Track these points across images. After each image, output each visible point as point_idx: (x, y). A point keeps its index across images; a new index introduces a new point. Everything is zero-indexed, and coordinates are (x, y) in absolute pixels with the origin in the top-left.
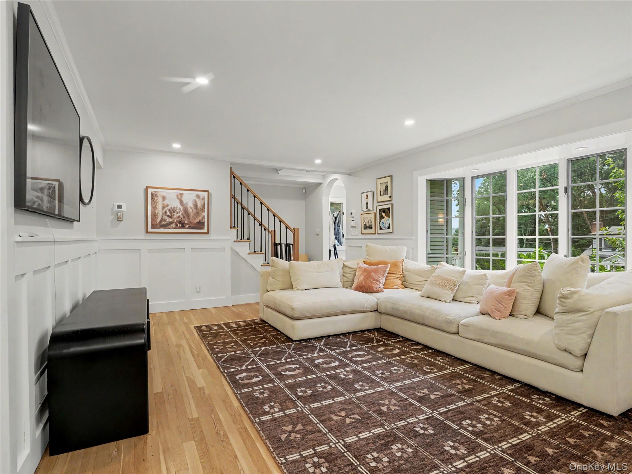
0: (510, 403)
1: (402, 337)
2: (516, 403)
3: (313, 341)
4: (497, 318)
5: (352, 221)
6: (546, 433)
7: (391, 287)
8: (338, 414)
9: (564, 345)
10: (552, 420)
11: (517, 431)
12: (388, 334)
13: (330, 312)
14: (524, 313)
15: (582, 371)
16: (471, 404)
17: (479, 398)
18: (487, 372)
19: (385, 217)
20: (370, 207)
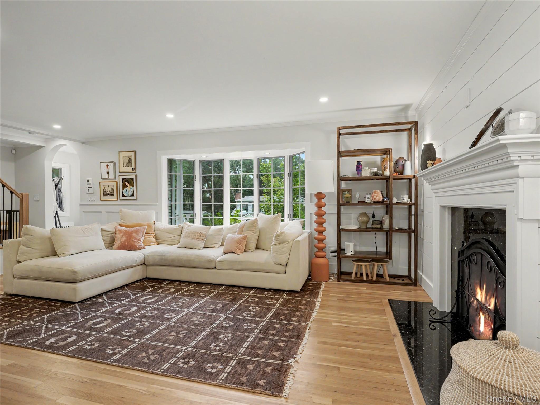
0: (257, 299)
1: (168, 280)
2: (260, 298)
3: (93, 299)
4: (239, 254)
5: (89, 187)
6: (279, 306)
7: (148, 244)
8: (171, 335)
9: (278, 262)
10: (278, 300)
11: (269, 310)
12: (155, 281)
13: (109, 270)
14: (251, 249)
15: (285, 273)
16: (240, 305)
17: (241, 301)
18: (236, 288)
19: (128, 185)
20: (111, 175)
